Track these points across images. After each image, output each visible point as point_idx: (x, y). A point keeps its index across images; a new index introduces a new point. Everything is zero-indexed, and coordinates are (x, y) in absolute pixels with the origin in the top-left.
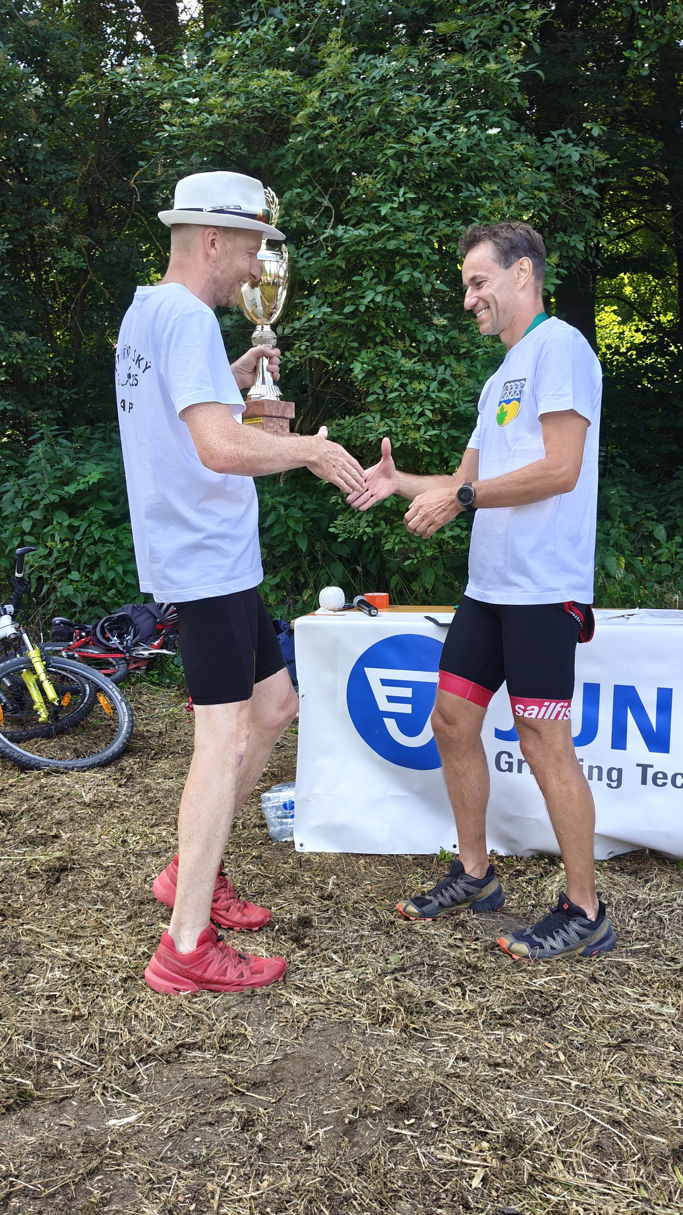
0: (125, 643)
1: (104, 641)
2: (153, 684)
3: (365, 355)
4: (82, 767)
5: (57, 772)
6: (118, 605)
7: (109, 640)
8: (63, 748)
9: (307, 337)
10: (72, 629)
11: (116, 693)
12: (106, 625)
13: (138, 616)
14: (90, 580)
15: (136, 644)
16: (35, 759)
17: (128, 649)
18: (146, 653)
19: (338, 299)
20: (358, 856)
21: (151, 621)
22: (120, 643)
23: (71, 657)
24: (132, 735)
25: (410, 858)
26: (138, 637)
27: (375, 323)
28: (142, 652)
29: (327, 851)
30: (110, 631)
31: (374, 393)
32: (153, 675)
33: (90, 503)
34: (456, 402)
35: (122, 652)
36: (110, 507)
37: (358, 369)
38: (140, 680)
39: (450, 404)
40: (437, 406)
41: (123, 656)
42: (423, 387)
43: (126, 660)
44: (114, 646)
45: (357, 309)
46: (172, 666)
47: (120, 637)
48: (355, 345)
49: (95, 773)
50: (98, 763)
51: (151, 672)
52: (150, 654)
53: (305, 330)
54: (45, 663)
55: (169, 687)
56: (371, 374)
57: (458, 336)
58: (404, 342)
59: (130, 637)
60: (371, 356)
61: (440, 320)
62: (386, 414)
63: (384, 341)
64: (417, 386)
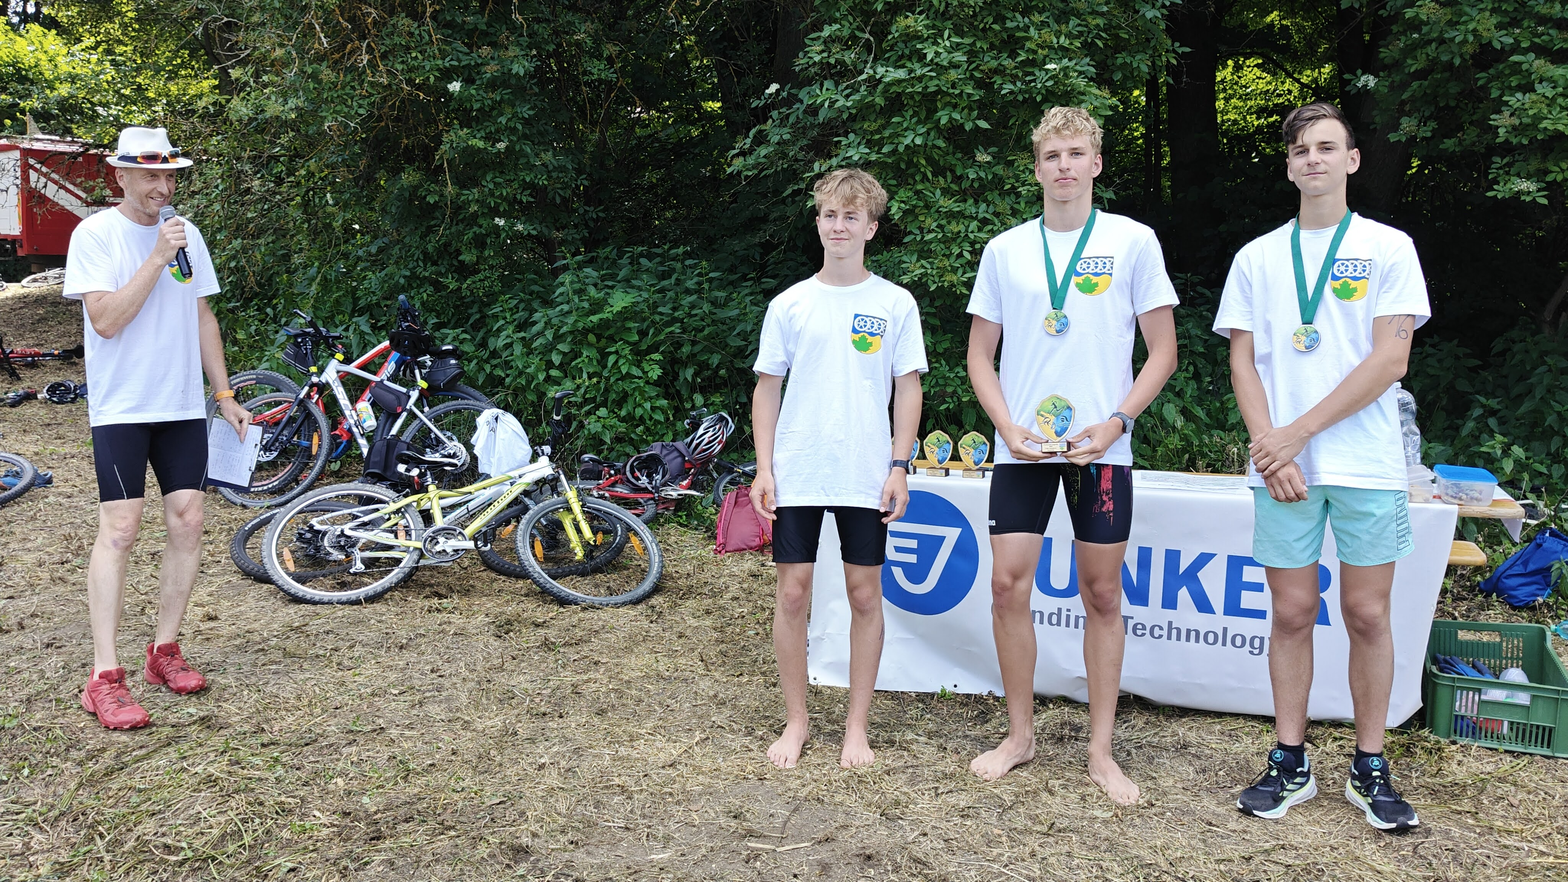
0: (654, 482)
1: (633, 480)
2: (681, 525)
3: (903, 193)
4: (616, 604)
5: (593, 607)
6: (647, 443)
7: (638, 479)
8: (597, 586)
10: (601, 467)
11: (646, 533)
12: (635, 464)
13: (666, 455)
14: (618, 416)
15: (665, 484)
16: (572, 595)
17: (657, 490)
18: (674, 494)
19: (877, 137)
21: (679, 460)
22: (650, 483)
23: (602, 497)
24: (662, 577)
25: (913, 695)
26: (667, 477)
27: (915, 160)
28: (671, 493)
29: (837, 685)
30: (640, 471)
31: (912, 233)
32: (681, 517)
33: (618, 334)
35: (651, 492)
37: (896, 208)
38: (668, 521)
41: (652, 496)
42: (961, 228)
43: (655, 501)
44: (643, 486)
45: (897, 147)
46: (700, 507)
47: (650, 476)
48: (894, 182)
49: (629, 609)
50: (631, 600)
51: (680, 514)
52: (679, 495)
54: (582, 504)
55: (696, 529)
56: (910, 213)
57: (1001, 172)
58: (945, 177)
59: (659, 477)
60: (910, 194)
61: (983, 157)
62: (924, 253)
63: (925, 177)
64: (954, 227)
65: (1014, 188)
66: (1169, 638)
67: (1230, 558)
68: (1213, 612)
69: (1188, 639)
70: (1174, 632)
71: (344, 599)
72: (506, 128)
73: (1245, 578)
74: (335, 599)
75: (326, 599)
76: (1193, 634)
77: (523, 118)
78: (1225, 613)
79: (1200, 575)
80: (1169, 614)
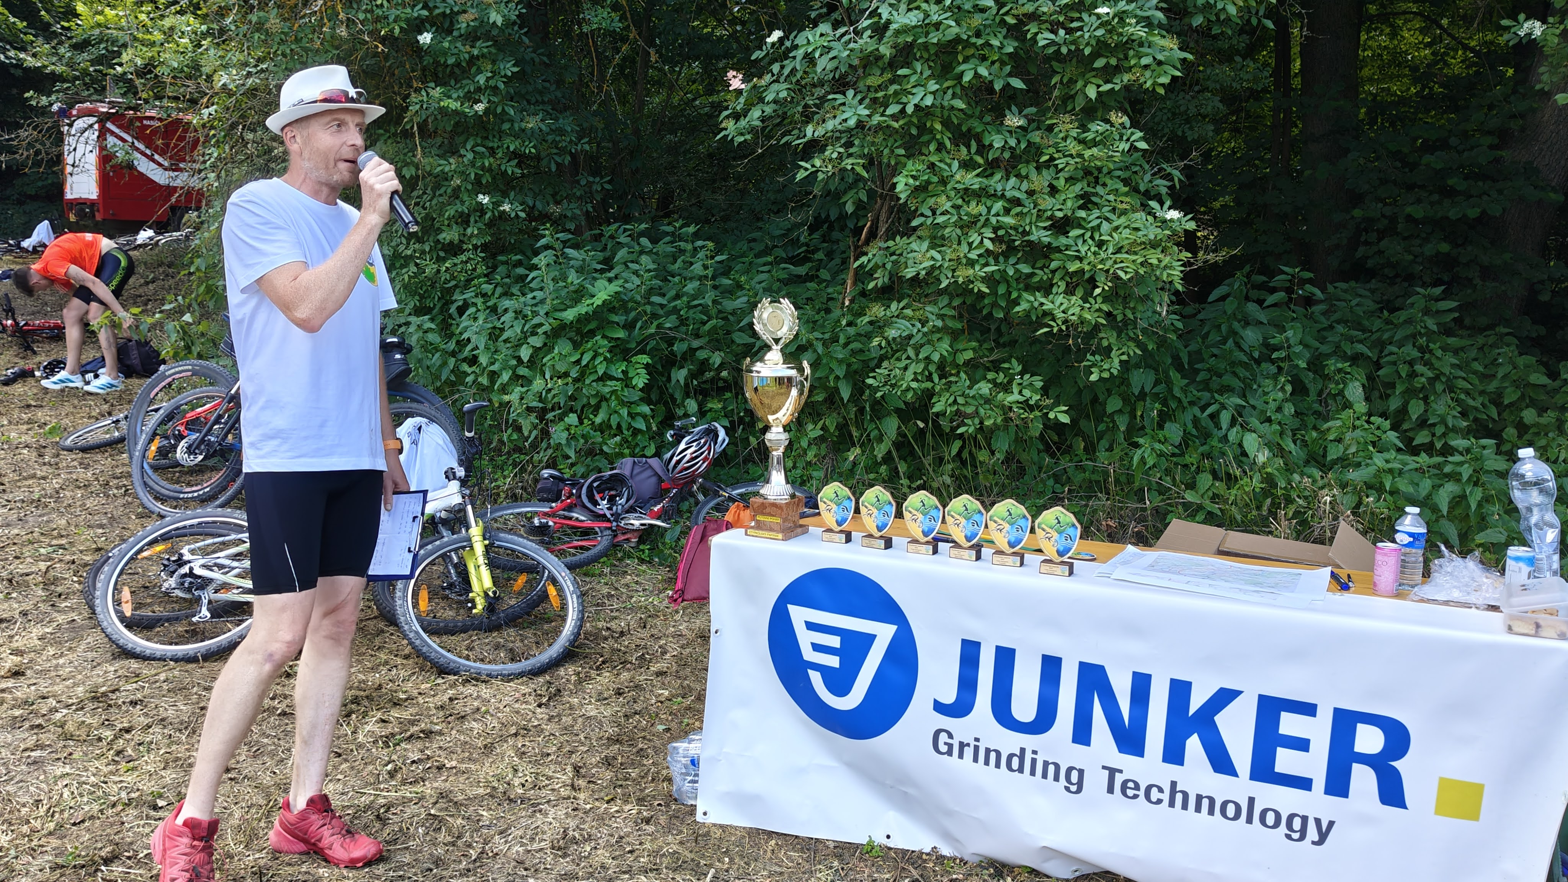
0: (614, 508)
1: (589, 505)
2: (642, 561)
3: (913, 166)
4: (509, 675)
5: (477, 680)
7: (596, 504)
8: (497, 647)
9: (843, 141)
10: (561, 485)
11: (569, 583)
12: (595, 485)
13: (638, 474)
14: (592, 424)
15: (632, 510)
16: (455, 662)
17: (617, 517)
18: (637, 523)
19: (880, 94)
20: (770, 834)
21: (654, 480)
22: (610, 509)
24: (577, 637)
25: (832, 845)
26: (631, 502)
27: (928, 125)
28: (632, 522)
29: (736, 824)
30: (599, 493)
31: (922, 215)
32: (643, 551)
33: (598, 328)
34: (1027, 228)
35: (609, 520)
36: (621, 334)
37: (902, 184)
38: (627, 555)
39: (1021, 230)
40: (1001, 233)
41: (609, 525)
42: (982, 209)
43: (613, 531)
44: (601, 512)
45: (904, 108)
47: (612, 500)
48: (902, 152)
49: (522, 684)
50: (530, 671)
51: (641, 547)
52: (642, 525)
53: (841, 132)
54: (487, 542)
55: (657, 568)
56: (921, 190)
57: (1038, 140)
58: (968, 147)
59: (623, 501)
60: (921, 167)
61: (1014, 120)
62: (937, 241)
63: (941, 147)
64: (974, 208)
65: (1052, 159)
66: (1172, 804)
67: (1262, 699)
68: (1235, 774)
69: (1198, 809)
70: (1179, 797)
71: (180, 654)
72: (486, 88)
73: (1281, 732)
74: (169, 654)
75: (158, 654)
76: (1205, 803)
77: (505, 76)
78: (1253, 777)
79: (1218, 719)
80: (1172, 771)
